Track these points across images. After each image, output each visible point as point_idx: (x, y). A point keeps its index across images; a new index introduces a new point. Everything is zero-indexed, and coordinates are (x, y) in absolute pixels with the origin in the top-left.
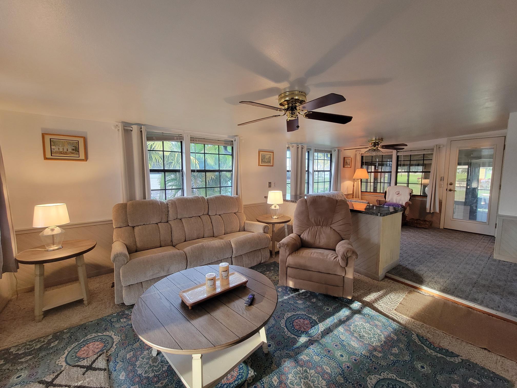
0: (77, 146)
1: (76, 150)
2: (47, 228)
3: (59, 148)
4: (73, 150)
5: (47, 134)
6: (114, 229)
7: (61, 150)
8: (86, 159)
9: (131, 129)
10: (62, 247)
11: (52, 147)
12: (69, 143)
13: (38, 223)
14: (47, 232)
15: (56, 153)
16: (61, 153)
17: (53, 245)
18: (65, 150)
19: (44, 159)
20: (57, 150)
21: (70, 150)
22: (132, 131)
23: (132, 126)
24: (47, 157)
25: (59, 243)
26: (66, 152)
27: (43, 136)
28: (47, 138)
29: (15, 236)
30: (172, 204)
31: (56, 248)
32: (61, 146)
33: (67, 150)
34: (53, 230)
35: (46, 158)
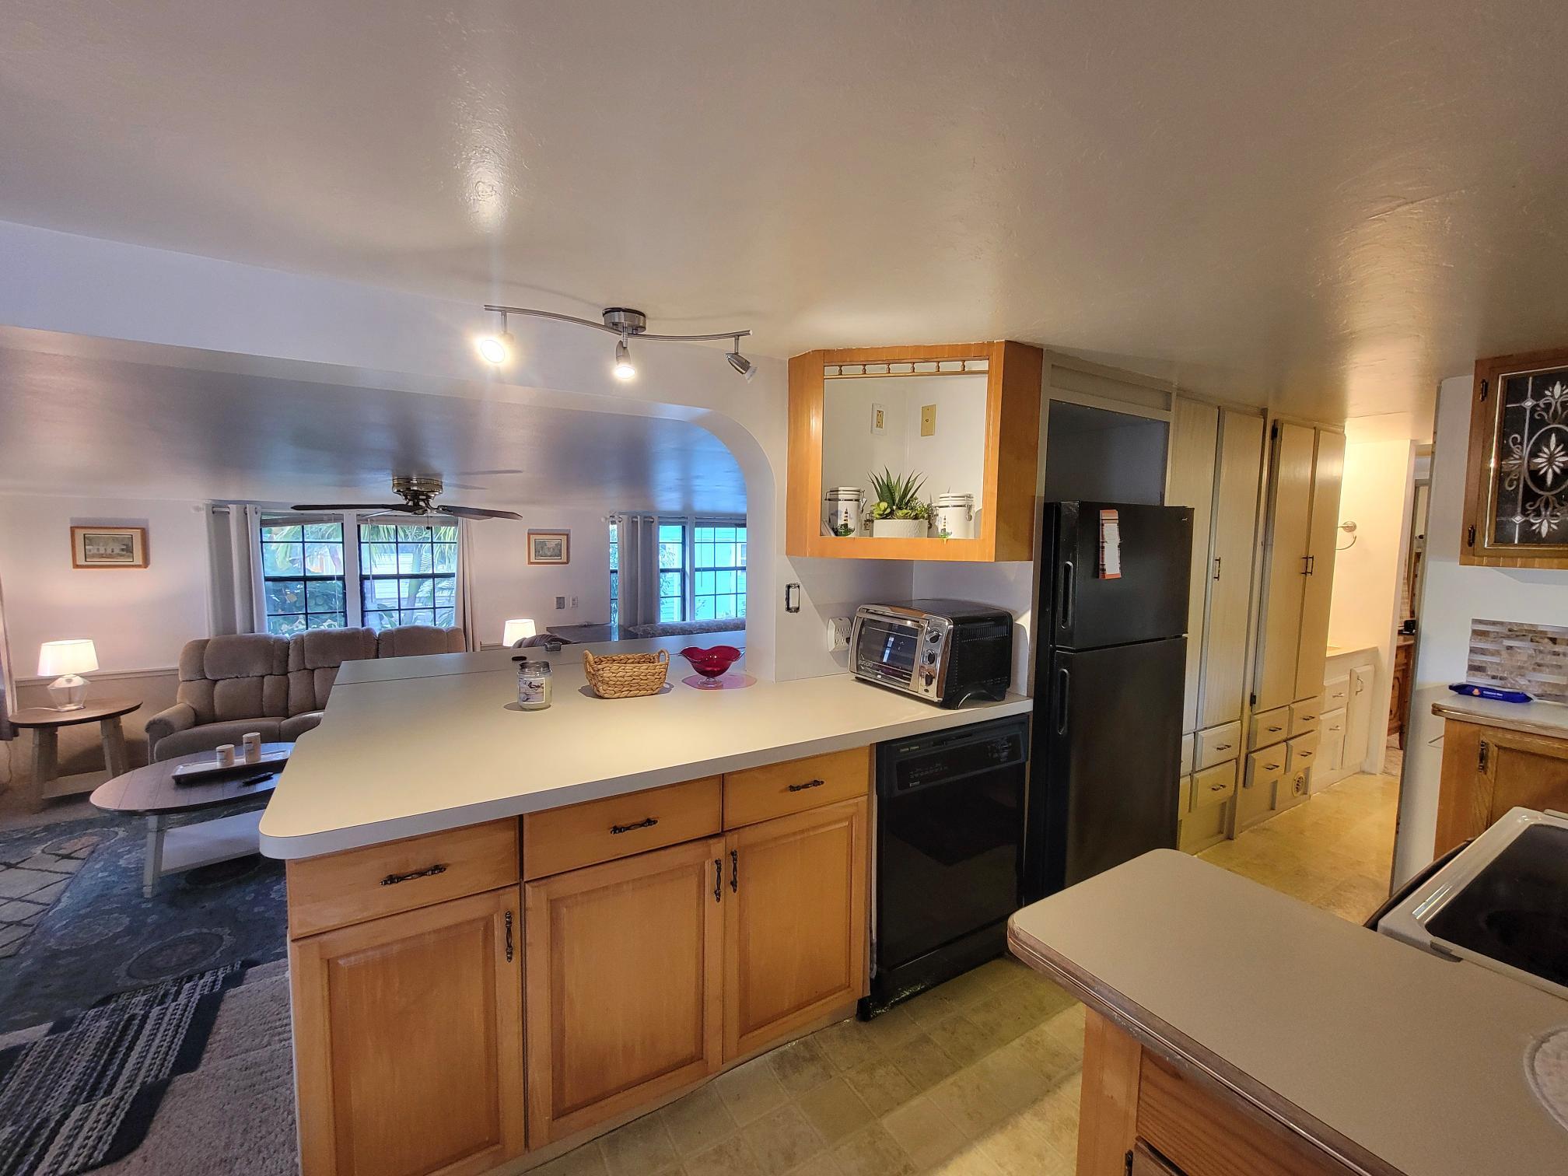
0: (130, 544)
1: (128, 550)
2: (60, 676)
3: (98, 549)
4: (123, 550)
5: (78, 527)
6: (180, 683)
7: (102, 551)
8: (146, 563)
9: (227, 510)
10: (85, 707)
11: (87, 547)
12: (115, 540)
13: (45, 669)
14: (61, 683)
15: (93, 556)
16: (102, 556)
17: (70, 703)
18: (109, 551)
19: (74, 568)
20: (95, 551)
21: (117, 551)
22: (229, 513)
23: (229, 506)
24: (78, 563)
25: (79, 702)
26: (110, 554)
27: (73, 530)
28: (80, 534)
29: (15, 689)
30: (296, 642)
31: (75, 708)
32: (101, 544)
33: (113, 552)
34: (69, 681)
35: (76, 566)
